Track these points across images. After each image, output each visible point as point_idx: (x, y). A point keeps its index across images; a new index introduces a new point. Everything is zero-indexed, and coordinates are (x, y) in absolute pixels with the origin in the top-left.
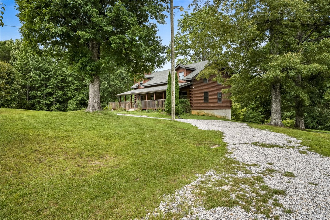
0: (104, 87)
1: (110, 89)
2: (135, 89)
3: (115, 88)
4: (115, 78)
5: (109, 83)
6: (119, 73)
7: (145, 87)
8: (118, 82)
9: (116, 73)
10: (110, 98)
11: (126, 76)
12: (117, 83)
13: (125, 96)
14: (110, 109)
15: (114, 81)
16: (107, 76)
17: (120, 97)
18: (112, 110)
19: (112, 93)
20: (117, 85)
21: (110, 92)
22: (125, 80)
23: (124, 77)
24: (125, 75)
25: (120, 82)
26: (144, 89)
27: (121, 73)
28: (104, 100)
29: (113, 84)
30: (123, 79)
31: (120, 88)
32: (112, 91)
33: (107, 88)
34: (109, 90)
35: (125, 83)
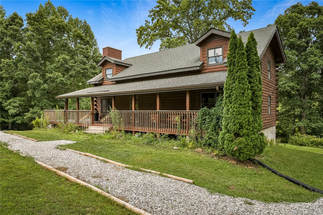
0: (34, 81)
1: (45, 85)
2: (96, 85)
3: (55, 85)
4: (55, 67)
5: (43, 76)
6: (61, 60)
7: (118, 82)
8: (60, 74)
9: (57, 59)
10: (46, 100)
11: (72, 66)
12: (58, 75)
13: (78, 99)
14: (44, 125)
15: (51, 73)
16: (41, 64)
17: (67, 100)
18: (50, 126)
19: (50, 92)
20: (57, 78)
21: (45, 90)
22: (72, 72)
23: (70, 68)
24: (71, 64)
25: (64, 75)
26: (115, 85)
27: (65, 60)
28: (35, 103)
29: (50, 78)
30: (67, 70)
31: (62, 84)
32: (50, 90)
33: (39, 84)
34: (44, 87)
35: (71, 76)
